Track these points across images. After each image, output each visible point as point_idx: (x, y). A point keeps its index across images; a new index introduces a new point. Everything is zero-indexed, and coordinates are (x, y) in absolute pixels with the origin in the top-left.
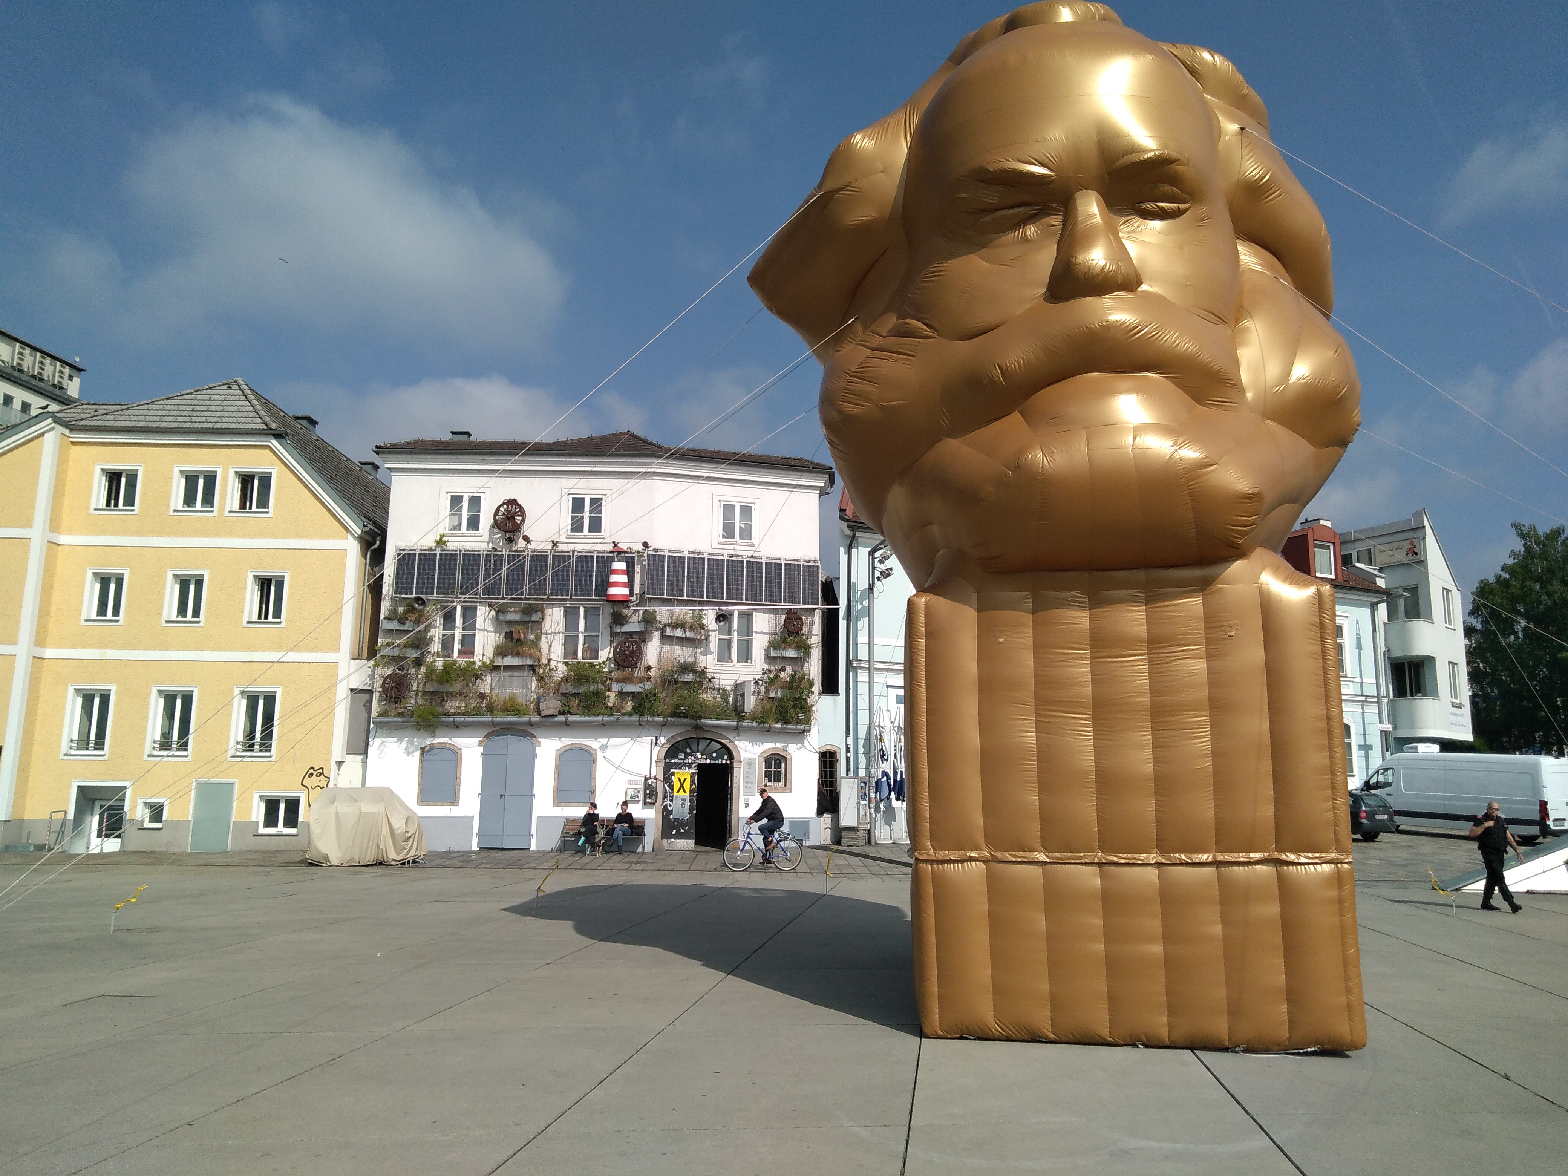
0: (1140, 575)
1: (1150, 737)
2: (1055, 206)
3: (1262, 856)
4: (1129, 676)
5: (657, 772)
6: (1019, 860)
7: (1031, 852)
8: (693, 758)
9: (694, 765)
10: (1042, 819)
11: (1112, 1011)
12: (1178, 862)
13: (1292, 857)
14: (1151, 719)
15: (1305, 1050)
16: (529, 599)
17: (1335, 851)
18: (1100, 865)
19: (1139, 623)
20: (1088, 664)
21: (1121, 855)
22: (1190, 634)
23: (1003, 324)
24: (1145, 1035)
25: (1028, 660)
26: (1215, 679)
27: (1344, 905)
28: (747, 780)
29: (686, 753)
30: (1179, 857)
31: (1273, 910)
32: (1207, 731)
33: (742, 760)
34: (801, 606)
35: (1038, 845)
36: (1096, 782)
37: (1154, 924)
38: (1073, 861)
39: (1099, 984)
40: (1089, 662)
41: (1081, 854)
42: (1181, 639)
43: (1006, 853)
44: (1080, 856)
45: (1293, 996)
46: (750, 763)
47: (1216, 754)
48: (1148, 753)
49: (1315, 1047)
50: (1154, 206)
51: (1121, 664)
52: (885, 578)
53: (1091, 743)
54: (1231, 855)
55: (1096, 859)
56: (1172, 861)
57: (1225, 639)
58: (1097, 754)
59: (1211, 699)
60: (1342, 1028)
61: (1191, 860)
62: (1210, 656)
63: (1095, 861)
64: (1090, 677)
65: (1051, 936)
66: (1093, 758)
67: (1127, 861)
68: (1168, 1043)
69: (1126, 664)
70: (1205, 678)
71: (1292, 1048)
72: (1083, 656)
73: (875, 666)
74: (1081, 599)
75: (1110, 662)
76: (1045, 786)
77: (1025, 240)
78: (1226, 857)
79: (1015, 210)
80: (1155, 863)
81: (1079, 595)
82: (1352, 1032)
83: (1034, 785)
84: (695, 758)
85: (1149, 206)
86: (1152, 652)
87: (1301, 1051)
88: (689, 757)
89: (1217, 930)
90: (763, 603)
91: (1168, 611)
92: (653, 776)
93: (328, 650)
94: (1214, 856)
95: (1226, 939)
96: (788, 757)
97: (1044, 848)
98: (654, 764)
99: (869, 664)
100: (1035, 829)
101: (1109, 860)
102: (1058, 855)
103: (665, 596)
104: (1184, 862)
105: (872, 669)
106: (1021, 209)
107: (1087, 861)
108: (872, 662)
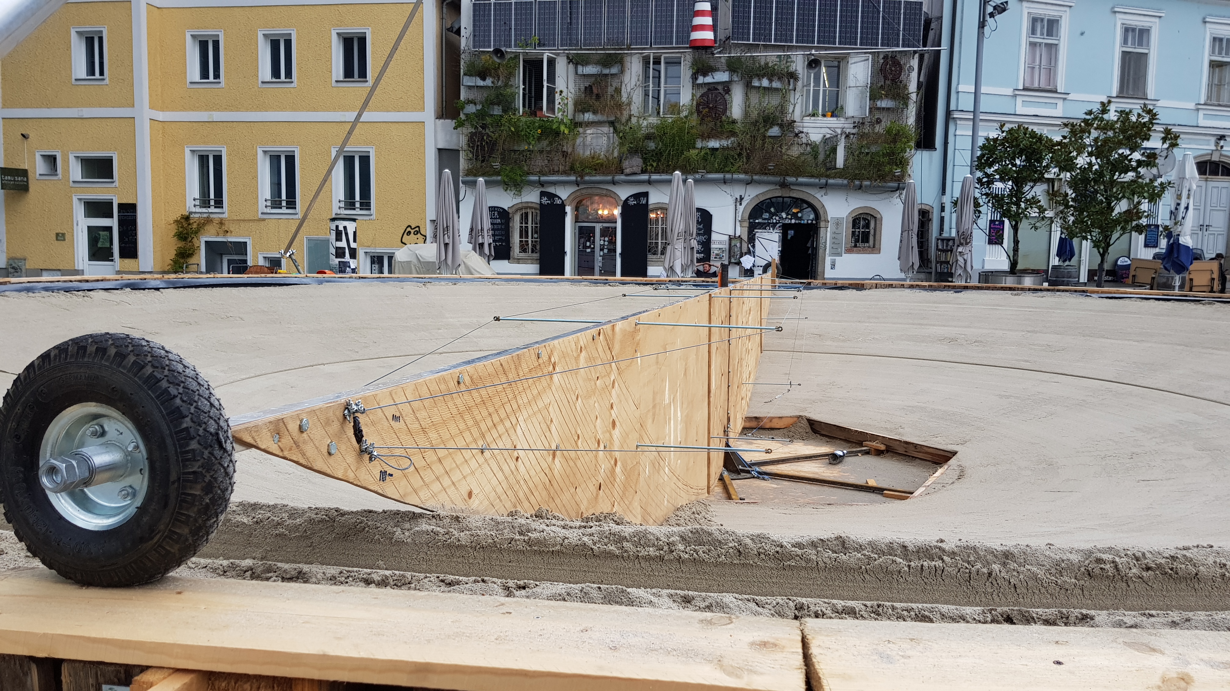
5: (742, 231)
8: (777, 218)
9: (778, 225)
16: (608, 49)
28: (834, 241)
29: (770, 213)
33: (829, 219)
34: (901, 49)
46: (838, 222)
52: (1000, 13)
73: (981, 118)
84: (780, 218)
88: (774, 217)
90: (858, 46)
92: (737, 235)
93: (415, 110)
96: (878, 216)
98: (738, 224)
99: (974, 115)
103: (751, 42)
105: (977, 120)
108: (978, 113)
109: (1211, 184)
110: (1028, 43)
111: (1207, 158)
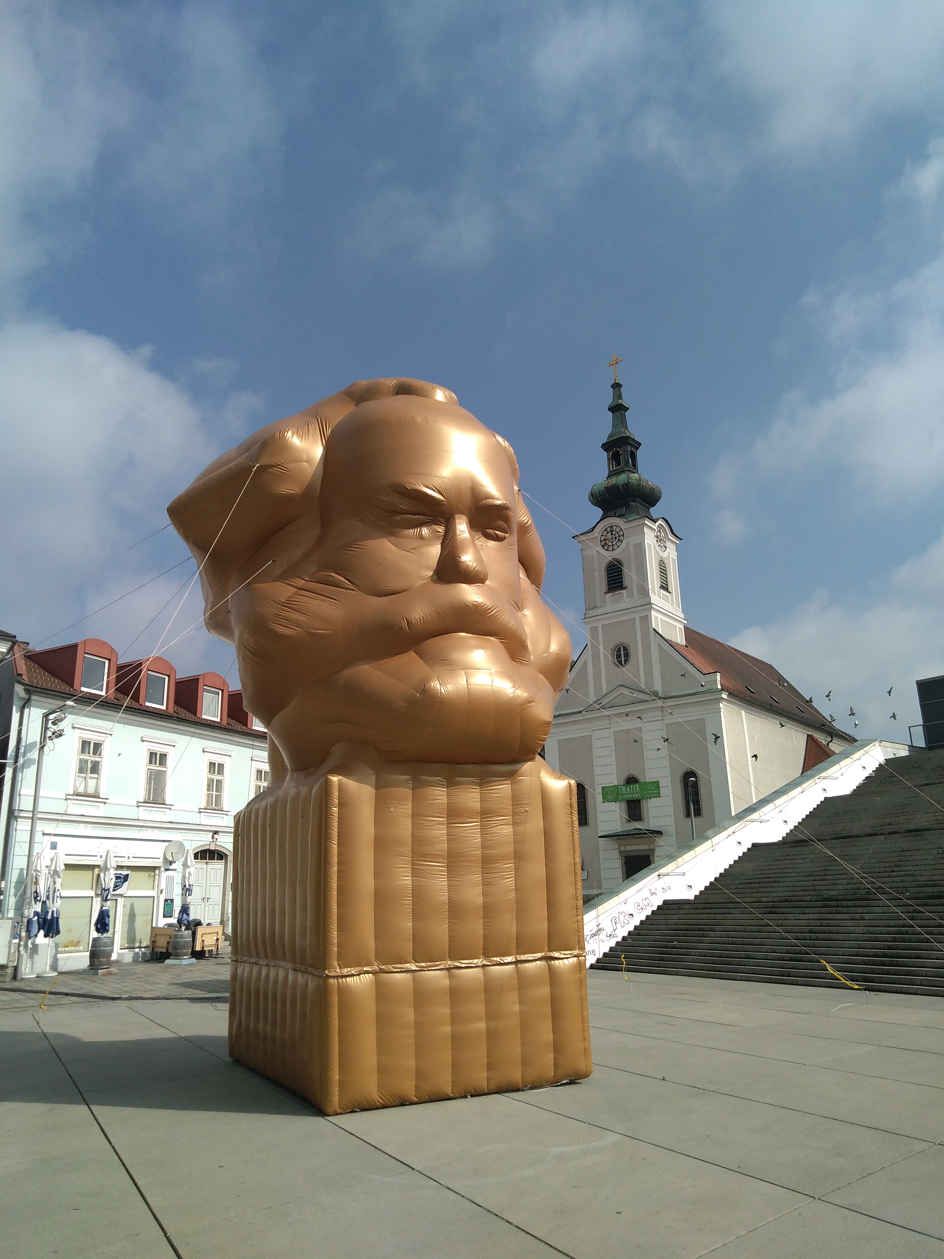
0: (478, 768)
1: (481, 878)
2: (441, 520)
3: (541, 955)
4: (469, 837)
6: (398, 970)
7: (406, 963)
10: (414, 939)
11: (454, 1074)
12: (496, 963)
13: (556, 955)
14: (482, 866)
15: (561, 1083)
17: (578, 949)
18: (448, 969)
19: (476, 800)
20: (445, 828)
21: (462, 961)
22: (505, 809)
23: (407, 590)
24: (474, 1089)
25: (407, 824)
26: (518, 839)
27: (581, 983)
30: (496, 960)
31: (545, 991)
32: (512, 874)
35: (410, 958)
36: (449, 911)
37: (480, 1008)
38: (433, 968)
39: (446, 1057)
40: (446, 826)
41: (438, 963)
42: (500, 812)
43: (389, 966)
44: (437, 964)
45: (557, 1048)
47: (517, 889)
48: (479, 890)
49: (567, 1080)
50: (494, 533)
51: (465, 828)
52: (57, 737)
53: (446, 883)
54: (525, 956)
55: (447, 965)
56: (491, 963)
57: (523, 812)
58: (449, 891)
59: (515, 852)
60: (581, 1065)
61: (503, 961)
62: (515, 824)
63: (446, 967)
64: (446, 837)
65: (418, 1025)
66: (447, 894)
67: (466, 965)
68: (486, 1091)
69: (468, 828)
70: (511, 838)
71: (555, 1083)
72: (443, 822)
73: (38, 816)
74: (442, 783)
75: (459, 827)
76: (417, 915)
77: (421, 537)
78: (522, 957)
79: (417, 516)
80: (482, 965)
81: (442, 780)
82: (586, 1067)
83: (409, 915)
85: (491, 531)
86: (483, 820)
87: (559, 1084)
89: (516, 1008)
91: (493, 793)
94: (516, 958)
95: (522, 1013)
97: (414, 960)
99: (33, 814)
100: (409, 947)
101: (455, 965)
102: (423, 964)
104: (499, 963)
105: (35, 818)
106: (420, 517)
107: (441, 967)
108: (36, 812)
109: (210, 866)
110: (78, 759)
111: (207, 848)
